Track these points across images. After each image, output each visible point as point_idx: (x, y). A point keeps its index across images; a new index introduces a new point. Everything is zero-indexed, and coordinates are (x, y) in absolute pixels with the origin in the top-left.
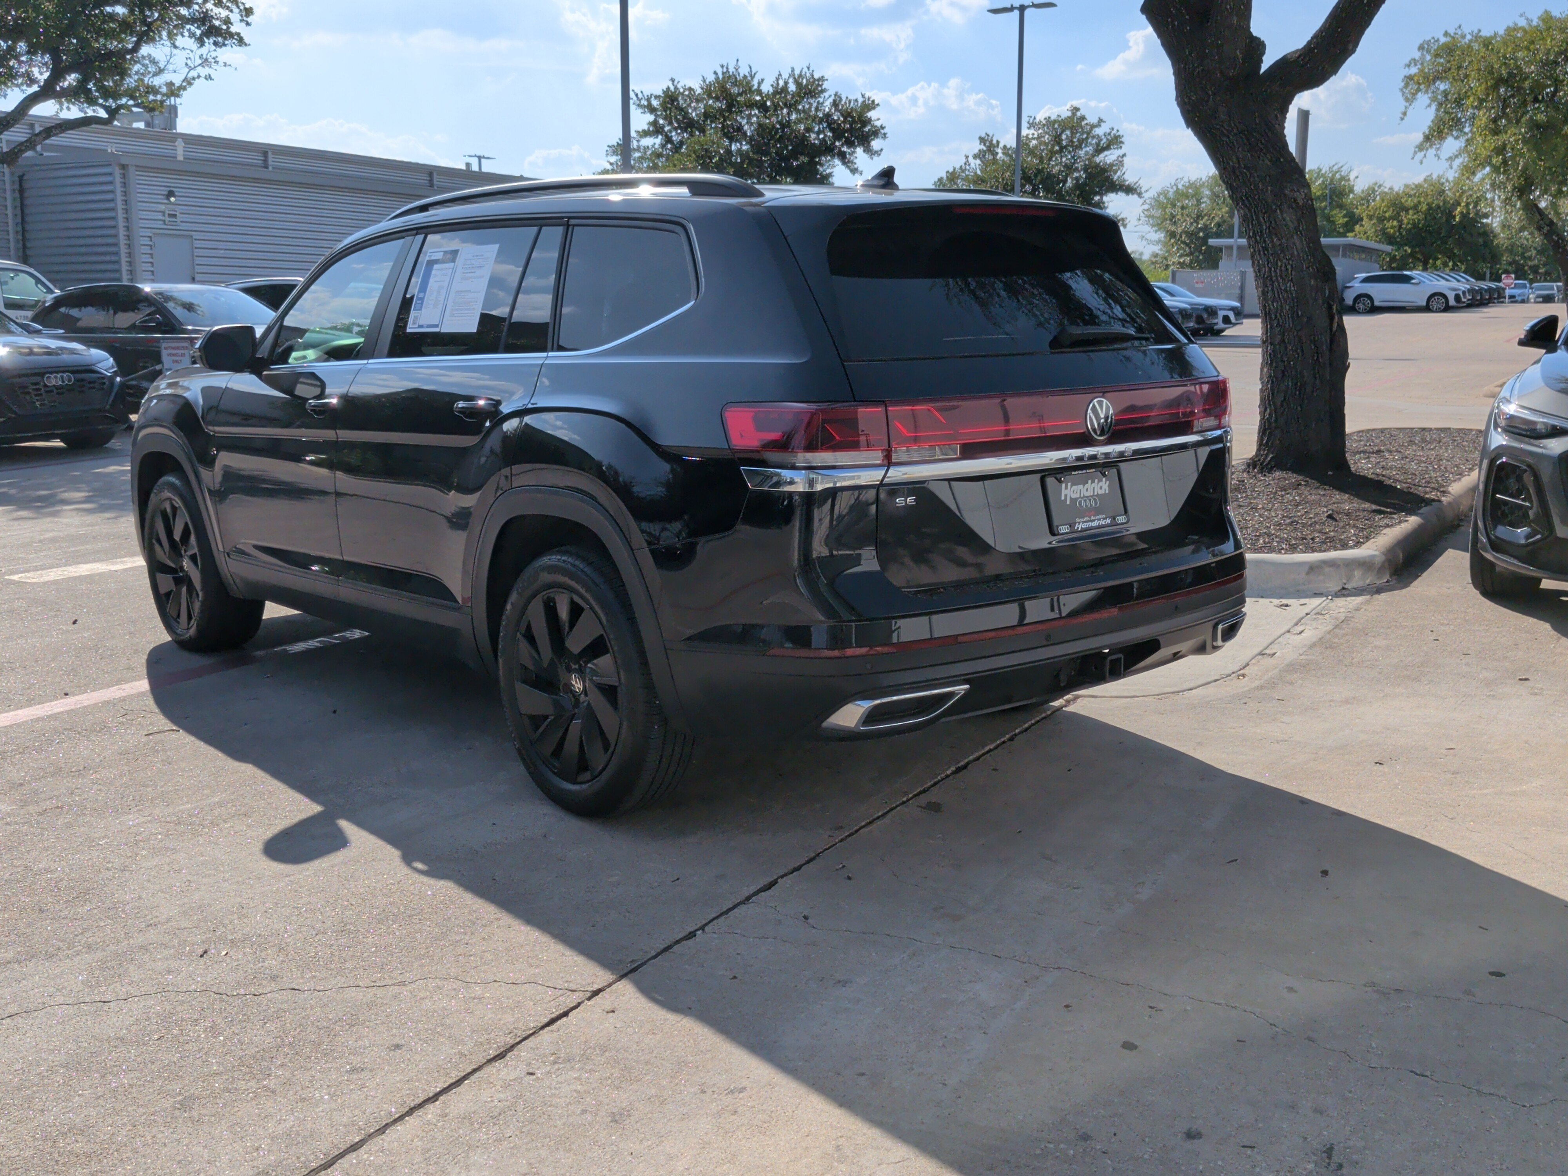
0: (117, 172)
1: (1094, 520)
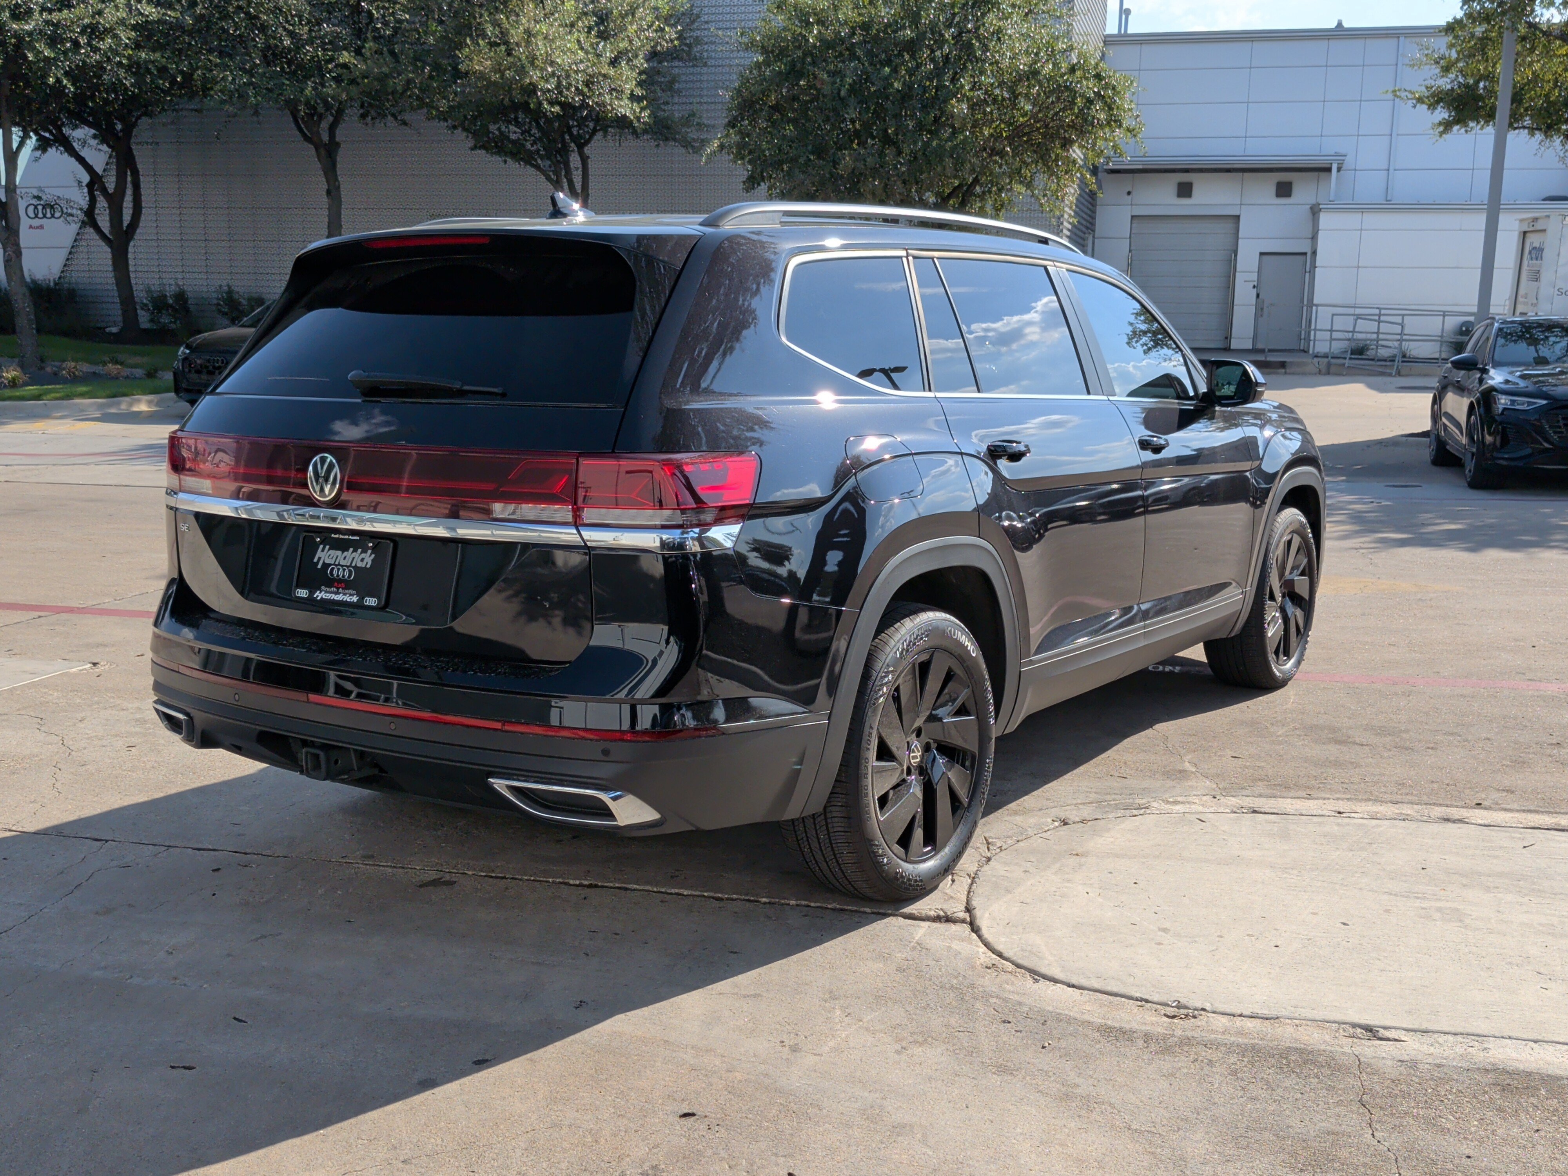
1: (340, 593)
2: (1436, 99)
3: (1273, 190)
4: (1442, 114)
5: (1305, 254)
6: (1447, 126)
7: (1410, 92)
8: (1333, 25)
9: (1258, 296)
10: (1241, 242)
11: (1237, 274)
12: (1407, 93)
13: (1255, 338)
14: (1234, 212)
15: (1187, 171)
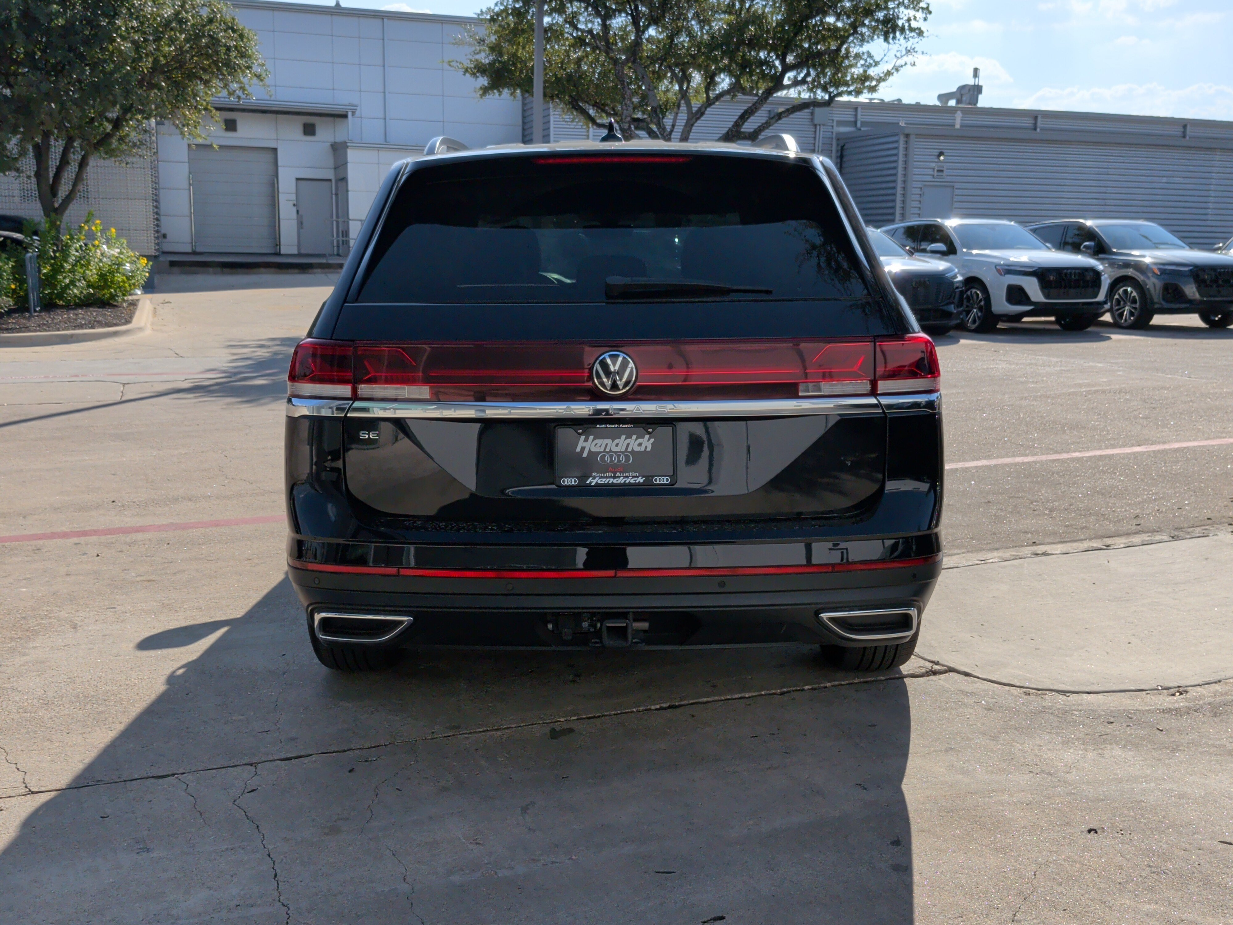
0: (902, 139)
1: (619, 477)
2: (480, 69)
3: (300, 129)
4: (483, 81)
5: (330, 180)
6: (485, 90)
7: (460, 63)
8: (333, 4)
9: (298, 212)
10: (280, 169)
11: (280, 195)
12: (458, 64)
13: (299, 246)
14: (272, 145)
15: (231, 110)
